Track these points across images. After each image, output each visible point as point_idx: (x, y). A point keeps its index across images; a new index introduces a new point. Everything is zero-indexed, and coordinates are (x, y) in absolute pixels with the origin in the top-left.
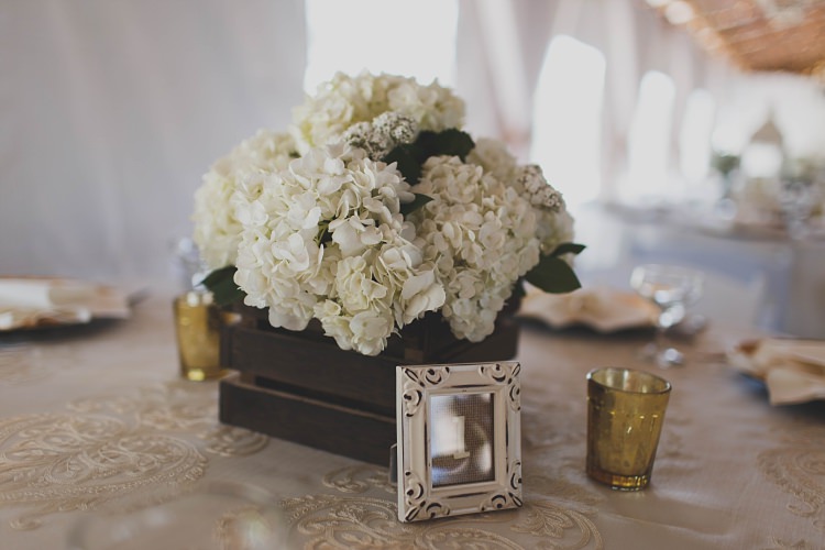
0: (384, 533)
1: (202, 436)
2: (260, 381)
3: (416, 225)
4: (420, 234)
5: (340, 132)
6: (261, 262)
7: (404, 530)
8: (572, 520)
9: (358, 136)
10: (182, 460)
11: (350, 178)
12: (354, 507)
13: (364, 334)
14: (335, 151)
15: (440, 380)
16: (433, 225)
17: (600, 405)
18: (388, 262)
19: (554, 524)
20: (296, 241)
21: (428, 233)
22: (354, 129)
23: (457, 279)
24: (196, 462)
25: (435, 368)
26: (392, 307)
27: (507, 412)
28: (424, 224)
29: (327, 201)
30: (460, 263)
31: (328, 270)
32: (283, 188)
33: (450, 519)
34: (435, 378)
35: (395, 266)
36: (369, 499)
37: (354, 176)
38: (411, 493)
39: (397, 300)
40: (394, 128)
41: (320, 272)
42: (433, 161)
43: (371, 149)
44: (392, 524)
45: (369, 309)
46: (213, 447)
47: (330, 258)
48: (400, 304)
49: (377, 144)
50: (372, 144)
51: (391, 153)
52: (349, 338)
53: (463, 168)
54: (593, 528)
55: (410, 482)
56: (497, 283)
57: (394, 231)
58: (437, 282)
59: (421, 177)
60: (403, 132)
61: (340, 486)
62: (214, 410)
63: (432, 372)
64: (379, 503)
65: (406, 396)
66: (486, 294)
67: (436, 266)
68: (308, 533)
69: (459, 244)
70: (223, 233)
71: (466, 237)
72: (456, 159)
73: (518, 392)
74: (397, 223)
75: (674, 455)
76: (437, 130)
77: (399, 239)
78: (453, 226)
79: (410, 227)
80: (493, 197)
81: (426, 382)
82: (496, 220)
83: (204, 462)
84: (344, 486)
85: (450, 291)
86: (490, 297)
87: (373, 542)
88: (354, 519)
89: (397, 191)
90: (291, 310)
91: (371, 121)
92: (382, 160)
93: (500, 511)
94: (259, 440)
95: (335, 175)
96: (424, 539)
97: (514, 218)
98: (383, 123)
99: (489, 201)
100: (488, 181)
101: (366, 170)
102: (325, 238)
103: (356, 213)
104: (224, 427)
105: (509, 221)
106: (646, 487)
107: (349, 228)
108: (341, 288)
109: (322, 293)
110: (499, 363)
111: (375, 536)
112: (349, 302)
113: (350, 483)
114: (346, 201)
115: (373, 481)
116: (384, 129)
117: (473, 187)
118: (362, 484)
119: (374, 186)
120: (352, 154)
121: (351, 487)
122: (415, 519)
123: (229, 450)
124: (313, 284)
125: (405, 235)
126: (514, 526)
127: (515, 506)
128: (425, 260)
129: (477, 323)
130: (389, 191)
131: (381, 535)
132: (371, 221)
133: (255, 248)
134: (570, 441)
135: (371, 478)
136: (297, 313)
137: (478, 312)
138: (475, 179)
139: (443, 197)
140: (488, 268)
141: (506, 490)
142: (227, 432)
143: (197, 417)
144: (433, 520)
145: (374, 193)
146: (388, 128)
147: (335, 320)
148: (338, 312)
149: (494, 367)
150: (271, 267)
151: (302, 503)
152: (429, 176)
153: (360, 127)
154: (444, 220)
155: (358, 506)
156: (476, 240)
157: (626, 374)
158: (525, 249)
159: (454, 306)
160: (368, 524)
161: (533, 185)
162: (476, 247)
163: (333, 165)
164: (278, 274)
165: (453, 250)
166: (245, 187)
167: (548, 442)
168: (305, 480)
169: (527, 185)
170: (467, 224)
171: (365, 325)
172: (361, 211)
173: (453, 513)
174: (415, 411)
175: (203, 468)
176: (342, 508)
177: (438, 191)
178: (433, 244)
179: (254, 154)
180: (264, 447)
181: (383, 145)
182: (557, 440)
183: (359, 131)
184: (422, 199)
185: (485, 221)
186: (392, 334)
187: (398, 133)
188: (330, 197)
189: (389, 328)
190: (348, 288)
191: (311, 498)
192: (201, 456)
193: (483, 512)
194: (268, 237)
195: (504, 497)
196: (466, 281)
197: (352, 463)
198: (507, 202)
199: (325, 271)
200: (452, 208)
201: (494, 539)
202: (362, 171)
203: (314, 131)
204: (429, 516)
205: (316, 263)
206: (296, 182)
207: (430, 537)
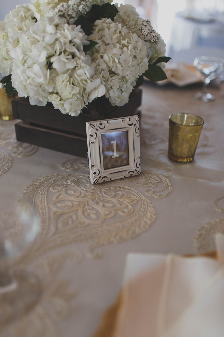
0: (85, 189)
1: (10, 148)
2: (31, 124)
3: (91, 56)
4: (93, 60)
5: (54, 8)
6: (22, 78)
7: (93, 188)
8: (160, 179)
9: (62, 11)
10: (2, 160)
11: (59, 35)
12: (73, 178)
13: (71, 109)
14: (51, 20)
15: (105, 127)
16: (99, 56)
17: (174, 131)
18: (79, 76)
19: (153, 181)
20: (36, 68)
21: (97, 59)
22: (59, 7)
23: (111, 81)
24: (8, 161)
25: (102, 122)
26: (82, 96)
27: (134, 138)
28: (95, 55)
29: (49, 48)
30: (112, 73)
31: (52, 80)
32: (28, 41)
33: (111, 181)
34: (102, 127)
35: (82, 78)
36: (79, 174)
37: (60, 34)
38: (95, 173)
39: (84, 92)
40: (79, 6)
41: (49, 81)
42: (98, 22)
43: (68, 18)
44: (88, 185)
45: (72, 98)
46: (15, 153)
47: (53, 75)
48: (86, 94)
49: (71, 15)
50: (68, 15)
51: (78, 19)
52: (64, 110)
53: (113, 25)
54: (169, 182)
55: (94, 169)
56: (129, 81)
57: (81, 61)
58: (102, 83)
59: (93, 31)
60: (83, 8)
61: (67, 169)
62: (14, 135)
63: (101, 124)
64: (83, 176)
65: (90, 135)
66: (125, 85)
67: (101, 76)
68: (54, 191)
69: (111, 64)
70: (6, 59)
71: (114, 61)
72: (109, 20)
73: (138, 130)
74: (82, 56)
75: (205, 146)
76: (101, 4)
77: (83, 65)
78: (108, 56)
79: (88, 58)
80: (126, 40)
81: (99, 129)
82: (128, 52)
83: (11, 161)
84: (69, 168)
85: (108, 86)
86: (126, 86)
87: (80, 194)
88: (73, 184)
89: (81, 40)
90: (39, 98)
91: (68, 2)
92: (74, 24)
93: (132, 176)
94: (34, 149)
95: (51, 34)
96: (101, 191)
97: (136, 49)
98: (73, 3)
99: (124, 42)
100: (125, 31)
101: (66, 31)
102: (49, 65)
103: (63, 53)
104: (19, 143)
105: (134, 51)
106: (192, 162)
107: (60, 61)
108: (59, 88)
109: (51, 91)
110: (130, 117)
111: (81, 191)
112: (63, 95)
113: (72, 167)
114: (58, 47)
115: (81, 165)
116: (74, 7)
117: (117, 35)
118: (76, 167)
119: (70, 38)
120: (59, 22)
121: (72, 169)
122: (97, 183)
123: (21, 154)
124: (46, 88)
125: (86, 62)
126: (137, 183)
127: (138, 174)
128: (97, 73)
129: (120, 99)
130: (77, 41)
131: (84, 190)
132: (70, 57)
133: (19, 71)
134: (163, 141)
135: (80, 164)
136: (41, 99)
137: (121, 93)
138: (118, 31)
139: (103, 41)
140: (125, 75)
141: (134, 169)
142: (20, 145)
143: (8, 139)
144: (105, 182)
145: (71, 42)
146: (76, 6)
147: (58, 103)
148: (59, 99)
149: (128, 119)
150: (27, 80)
151: (52, 178)
152: (97, 30)
153: (63, 6)
154: (103, 53)
155: (74, 177)
156: (119, 62)
157: (186, 116)
158: (142, 64)
159: (110, 92)
160: (78, 186)
161: (146, 31)
162: (119, 66)
163: (50, 29)
164: (31, 84)
165: (109, 67)
166: (11, 40)
167: (153, 142)
168: (53, 167)
169: (143, 32)
170: (114, 55)
171: (71, 104)
172: (65, 51)
173: (113, 179)
174: (95, 141)
175: (11, 164)
176: (68, 179)
177: (101, 38)
178: (99, 65)
179: (15, 20)
180: (36, 151)
181: (74, 15)
182: (157, 141)
183: (62, 9)
184: (93, 43)
185: (123, 52)
186: (83, 107)
187: (81, 8)
188: (50, 45)
189: (82, 105)
190: (61, 88)
191: (56, 175)
192: (10, 158)
193: (125, 177)
194: (24, 65)
195: (133, 172)
196: (115, 82)
197: (72, 157)
198: (133, 42)
199: (51, 81)
200: (108, 46)
201: (129, 189)
202: (64, 30)
203: (41, 8)
204: (103, 181)
205: (47, 78)
206: (34, 38)
207: (103, 190)
